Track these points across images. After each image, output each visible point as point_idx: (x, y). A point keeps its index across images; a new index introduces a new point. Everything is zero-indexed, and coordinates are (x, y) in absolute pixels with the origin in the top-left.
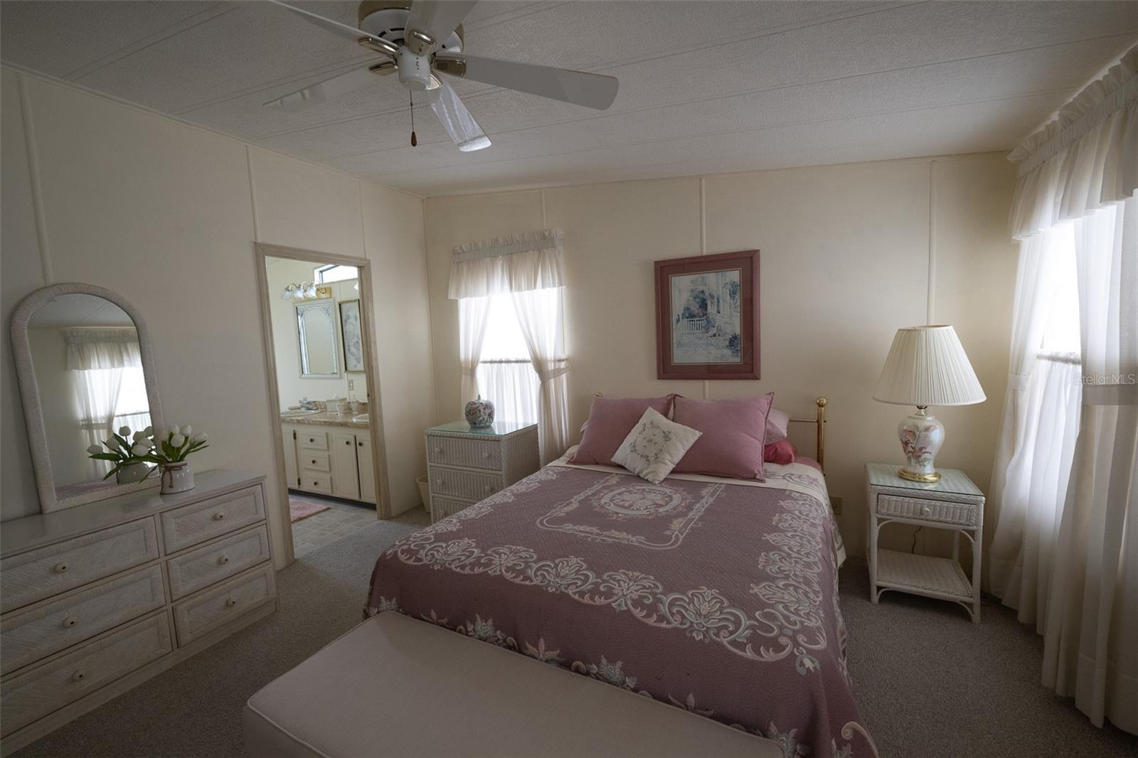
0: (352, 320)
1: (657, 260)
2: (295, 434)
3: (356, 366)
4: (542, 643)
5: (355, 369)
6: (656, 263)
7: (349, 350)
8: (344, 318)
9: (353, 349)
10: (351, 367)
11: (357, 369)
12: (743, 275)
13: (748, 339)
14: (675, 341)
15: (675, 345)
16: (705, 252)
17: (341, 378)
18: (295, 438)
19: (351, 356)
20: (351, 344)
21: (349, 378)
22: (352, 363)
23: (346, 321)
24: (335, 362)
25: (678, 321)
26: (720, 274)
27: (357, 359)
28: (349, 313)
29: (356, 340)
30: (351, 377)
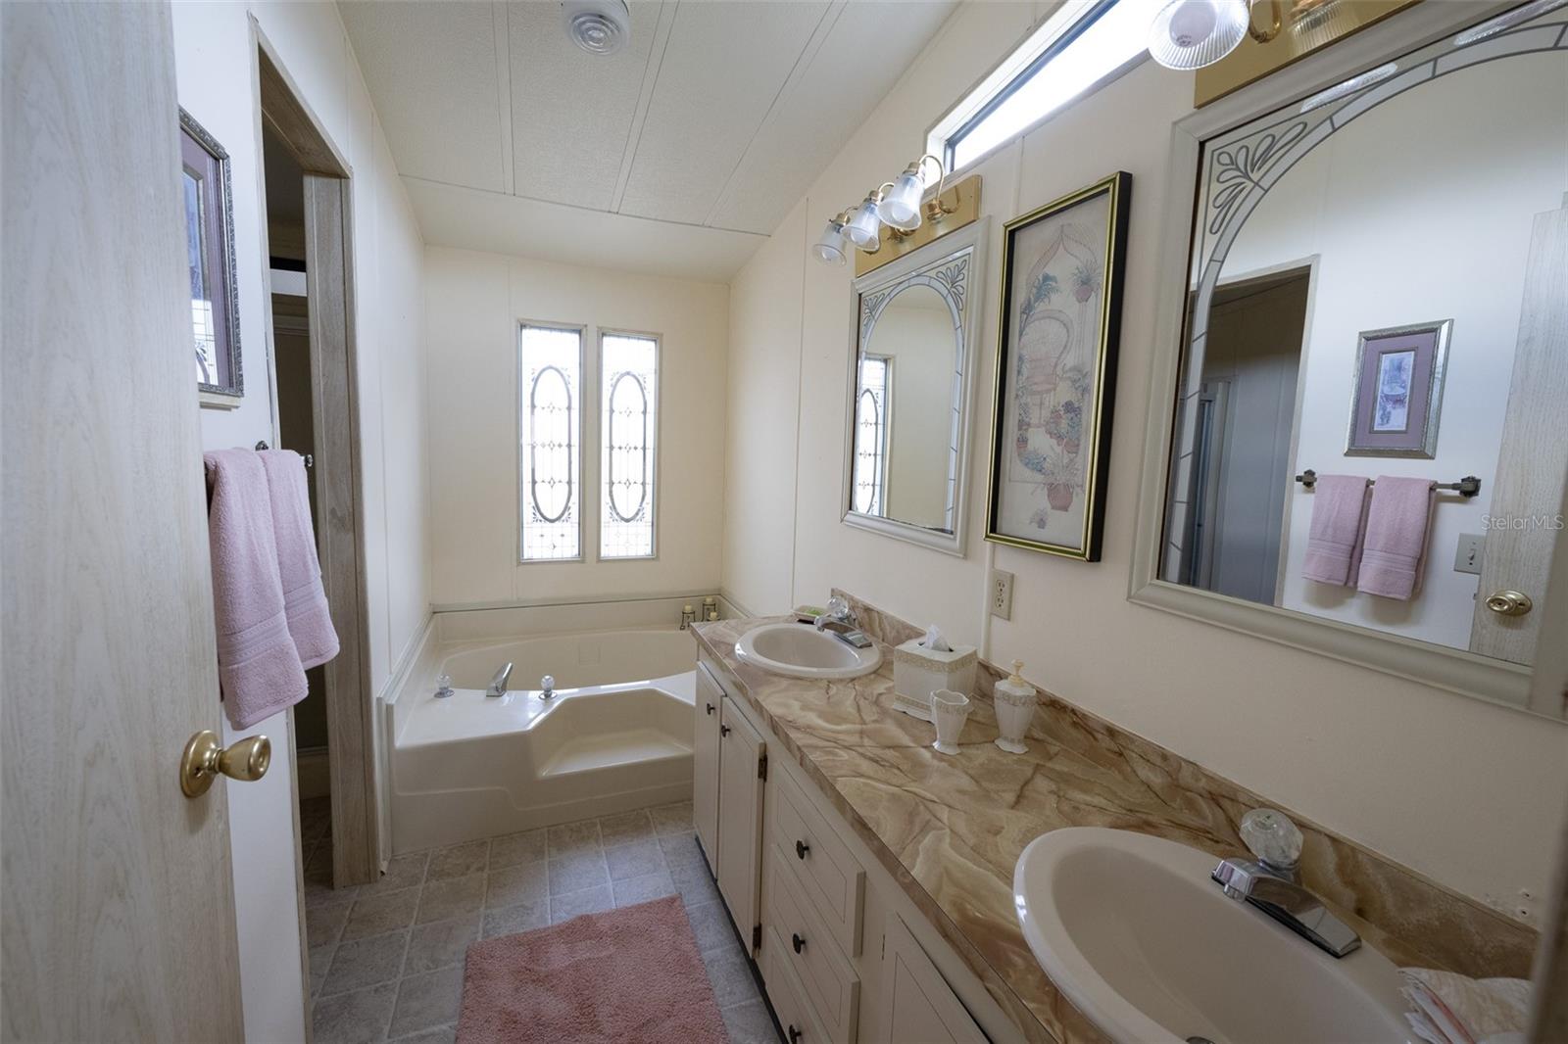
0: (1063, 300)
2: (763, 762)
3: (1042, 524)
5: (1032, 532)
7: (1022, 441)
8: (1019, 298)
9: (1040, 441)
10: (1018, 516)
11: (1052, 533)
17: (965, 553)
18: (763, 773)
19: (1028, 473)
20: (1035, 416)
21: (1001, 565)
22: (1025, 500)
23: (1028, 308)
24: (951, 485)
27: (1052, 490)
28: (1050, 270)
29: (1064, 393)
30: (1009, 561)
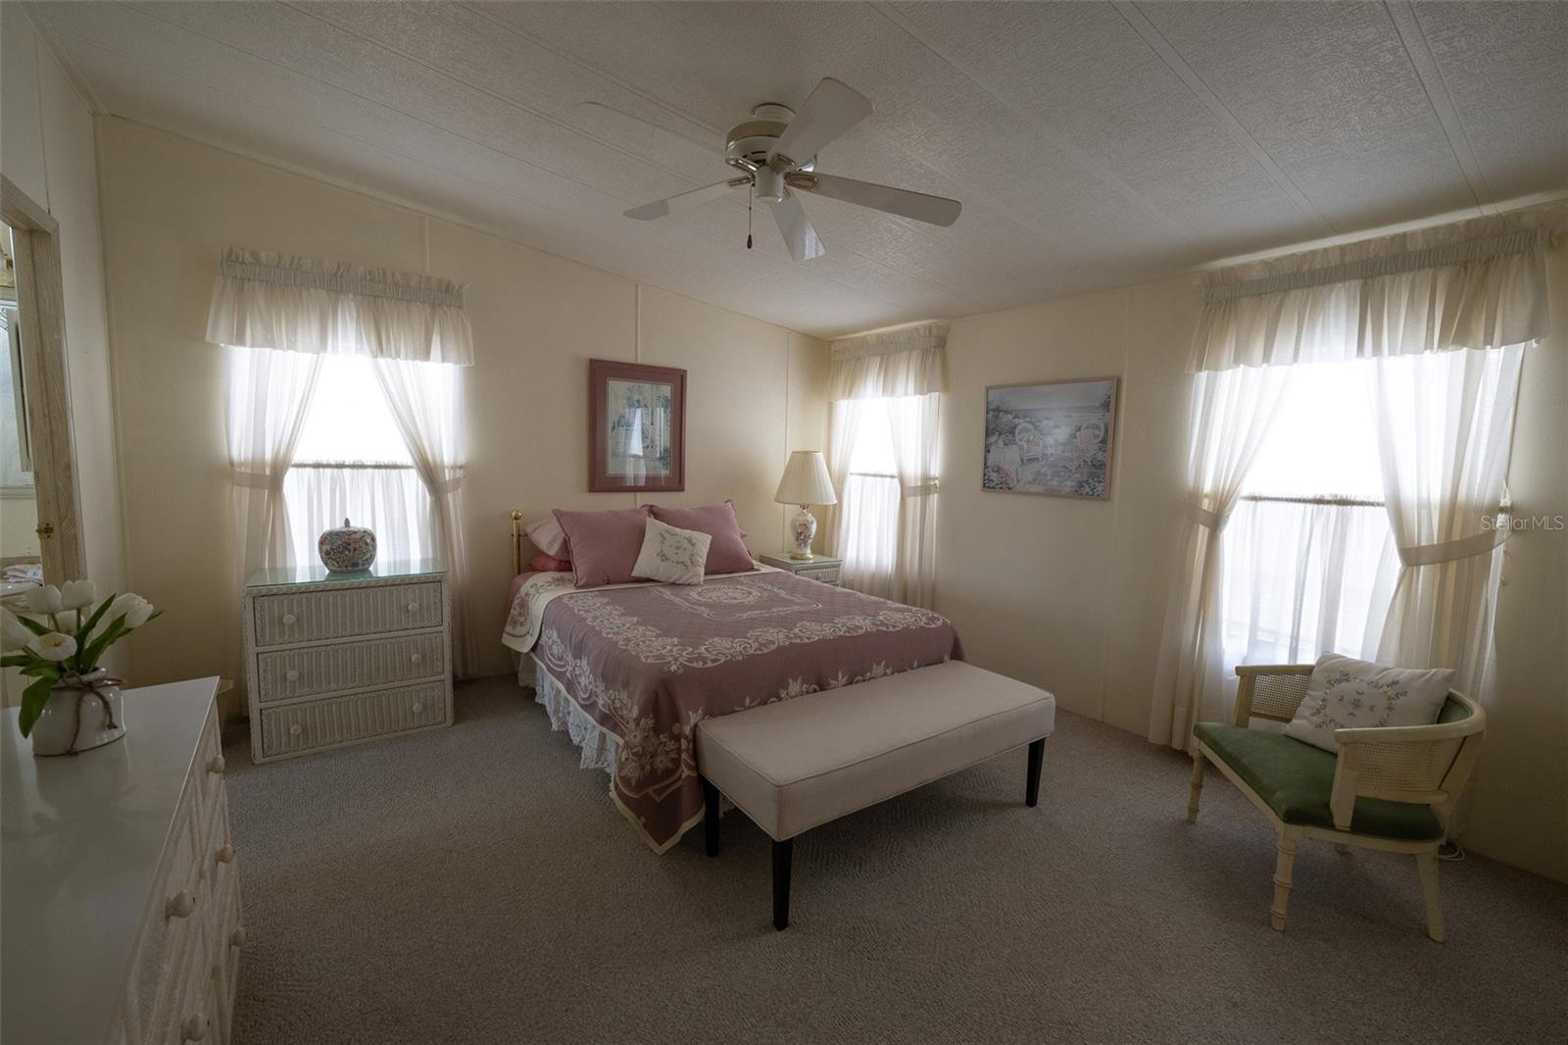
1: (592, 357)
4: (840, 675)
6: (591, 360)
12: (673, 392)
13: (676, 454)
14: (610, 450)
15: (610, 454)
16: (639, 362)
25: (614, 428)
26: (655, 387)
